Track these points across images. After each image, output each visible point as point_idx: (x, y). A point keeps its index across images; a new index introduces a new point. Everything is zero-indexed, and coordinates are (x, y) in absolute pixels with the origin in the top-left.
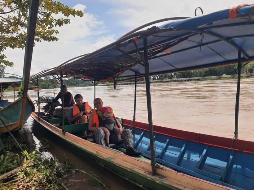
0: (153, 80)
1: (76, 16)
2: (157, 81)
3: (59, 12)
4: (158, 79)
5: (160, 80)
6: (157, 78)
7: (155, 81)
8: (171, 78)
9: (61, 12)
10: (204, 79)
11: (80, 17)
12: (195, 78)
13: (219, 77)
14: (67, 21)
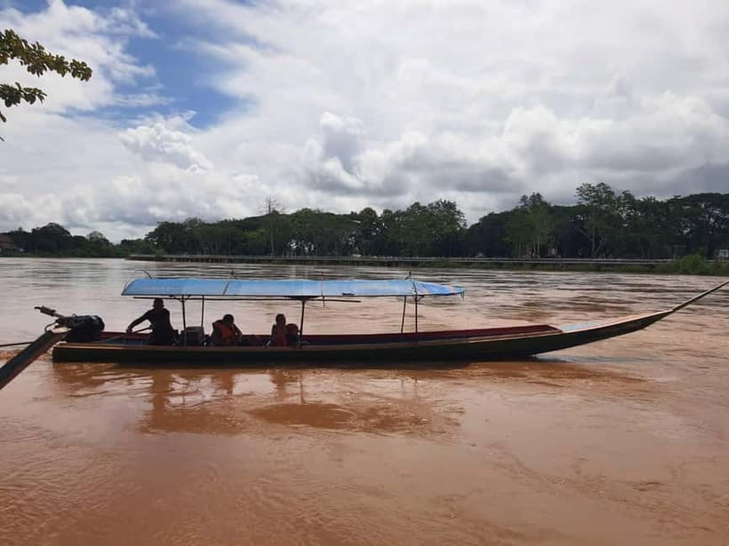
0: (297, 255)
1: (69, 75)
2: (308, 257)
3: (9, 59)
4: (311, 253)
5: (315, 258)
6: (309, 249)
7: (300, 258)
8: (345, 254)
9: (17, 60)
10: (429, 262)
11: (82, 79)
12: (408, 259)
13: (466, 260)
14: (32, 95)
